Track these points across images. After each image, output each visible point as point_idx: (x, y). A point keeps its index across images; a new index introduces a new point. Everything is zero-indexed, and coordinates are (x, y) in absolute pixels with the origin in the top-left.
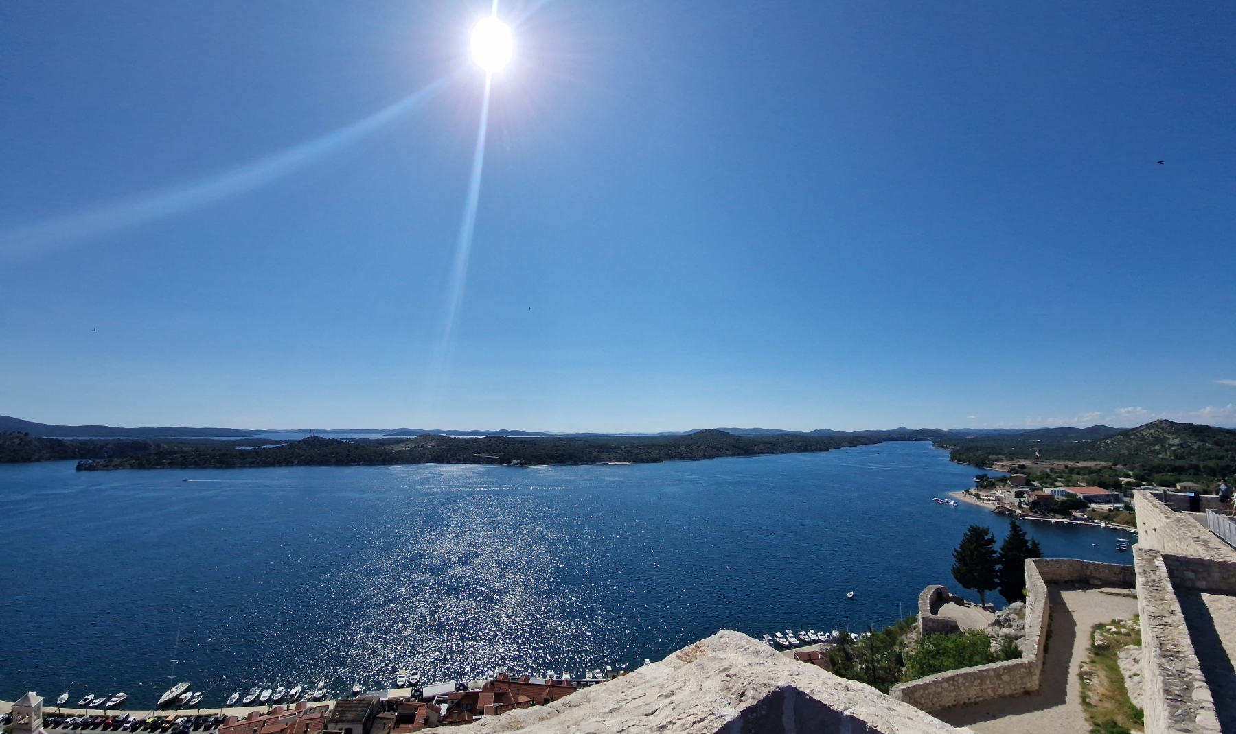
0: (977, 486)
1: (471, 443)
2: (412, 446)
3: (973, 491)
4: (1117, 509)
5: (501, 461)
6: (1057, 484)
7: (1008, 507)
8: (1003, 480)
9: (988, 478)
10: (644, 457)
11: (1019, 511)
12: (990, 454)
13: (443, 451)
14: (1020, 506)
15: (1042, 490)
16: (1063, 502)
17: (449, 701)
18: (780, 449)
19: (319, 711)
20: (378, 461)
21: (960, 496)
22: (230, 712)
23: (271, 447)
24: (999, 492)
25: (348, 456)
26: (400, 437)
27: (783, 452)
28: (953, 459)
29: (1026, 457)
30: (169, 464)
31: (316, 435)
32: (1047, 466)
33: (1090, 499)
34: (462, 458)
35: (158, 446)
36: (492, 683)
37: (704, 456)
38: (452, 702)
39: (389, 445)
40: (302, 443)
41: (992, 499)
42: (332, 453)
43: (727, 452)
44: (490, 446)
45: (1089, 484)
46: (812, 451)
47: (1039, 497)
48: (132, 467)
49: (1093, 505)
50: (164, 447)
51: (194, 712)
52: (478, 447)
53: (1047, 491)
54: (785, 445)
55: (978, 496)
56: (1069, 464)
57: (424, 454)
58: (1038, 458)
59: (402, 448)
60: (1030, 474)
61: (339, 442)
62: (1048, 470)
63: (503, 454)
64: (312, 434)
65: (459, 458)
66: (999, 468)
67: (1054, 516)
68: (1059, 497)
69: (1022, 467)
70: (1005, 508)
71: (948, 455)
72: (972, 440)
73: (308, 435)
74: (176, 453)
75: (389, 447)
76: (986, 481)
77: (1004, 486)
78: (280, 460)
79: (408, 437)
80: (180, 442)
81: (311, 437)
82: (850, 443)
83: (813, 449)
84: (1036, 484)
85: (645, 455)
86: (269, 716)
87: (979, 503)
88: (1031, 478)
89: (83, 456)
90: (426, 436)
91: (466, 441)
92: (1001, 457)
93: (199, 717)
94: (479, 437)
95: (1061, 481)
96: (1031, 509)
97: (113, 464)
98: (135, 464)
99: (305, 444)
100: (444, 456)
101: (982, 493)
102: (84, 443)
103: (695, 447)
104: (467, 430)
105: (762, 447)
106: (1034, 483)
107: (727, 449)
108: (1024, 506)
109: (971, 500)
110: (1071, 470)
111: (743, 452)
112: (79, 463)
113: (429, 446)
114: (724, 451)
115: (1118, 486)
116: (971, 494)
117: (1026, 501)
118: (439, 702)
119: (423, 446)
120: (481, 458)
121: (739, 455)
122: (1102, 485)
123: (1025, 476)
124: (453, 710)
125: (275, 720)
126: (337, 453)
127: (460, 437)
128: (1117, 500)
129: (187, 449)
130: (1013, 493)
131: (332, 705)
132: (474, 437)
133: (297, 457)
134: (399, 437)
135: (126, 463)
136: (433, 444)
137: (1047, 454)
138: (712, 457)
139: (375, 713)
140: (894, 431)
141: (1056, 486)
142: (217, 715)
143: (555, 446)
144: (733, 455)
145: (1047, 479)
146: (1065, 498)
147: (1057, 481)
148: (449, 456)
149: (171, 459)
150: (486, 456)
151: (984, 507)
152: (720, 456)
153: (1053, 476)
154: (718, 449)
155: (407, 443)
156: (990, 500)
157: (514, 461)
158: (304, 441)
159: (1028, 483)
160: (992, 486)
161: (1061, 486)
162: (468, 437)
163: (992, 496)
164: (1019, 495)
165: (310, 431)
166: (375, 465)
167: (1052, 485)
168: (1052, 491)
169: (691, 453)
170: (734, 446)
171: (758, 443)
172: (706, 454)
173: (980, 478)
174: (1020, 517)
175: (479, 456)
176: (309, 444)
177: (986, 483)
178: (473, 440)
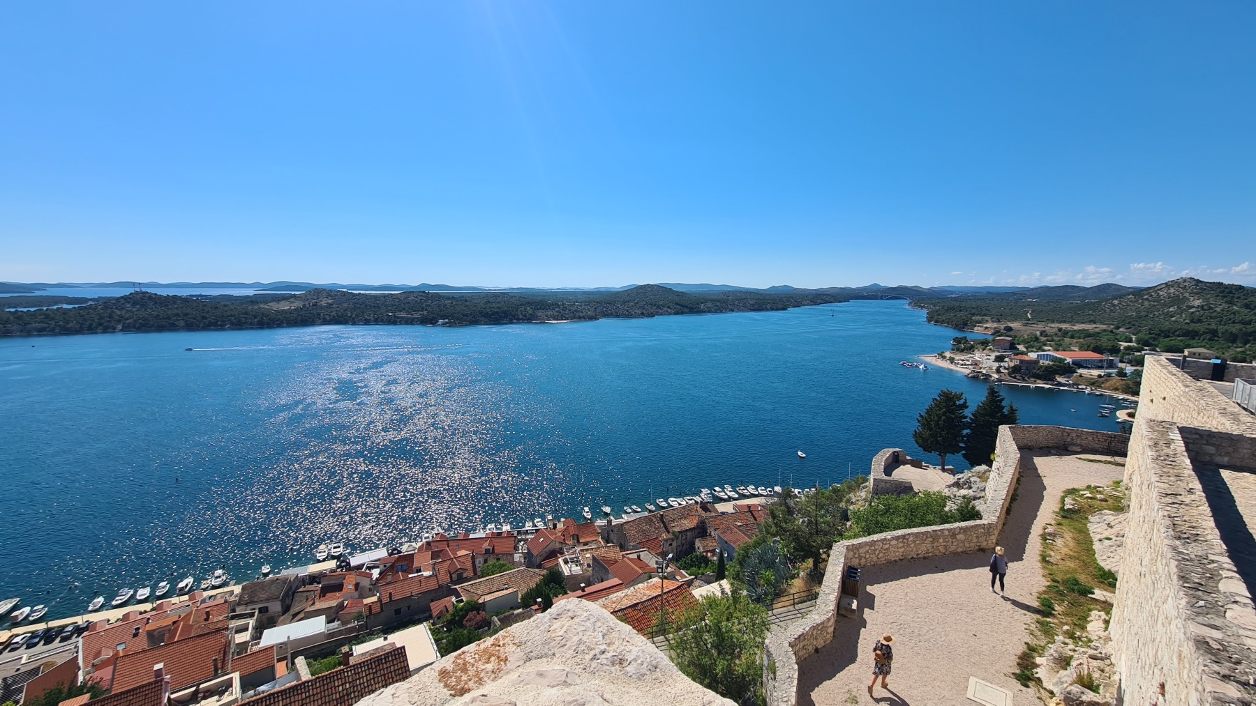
0: (953, 350)
1: (383, 299)
2: (299, 304)
3: (948, 354)
4: (1109, 375)
5: (424, 321)
6: (1046, 348)
7: (984, 372)
8: (984, 344)
9: (967, 341)
10: (581, 314)
11: (996, 376)
12: (973, 314)
13: (345, 310)
14: (998, 371)
15: (1026, 354)
16: (1048, 367)
17: (381, 566)
18: (730, 307)
19: (222, 597)
20: (251, 324)
21: (932, 360)
22: (94, 617)
23: (71, 307)
24: (977, 356)
25: (204, 318)
26: (281, 293)
27: (733, 311)
28: (929, 320)
29: (1015, 318)
31: (144, 290)
32: (1037, 329)
33: (1079, 364)
34: (372, 319)
36: (428, 543)
37: (643, 314)
38: (385, 566)
39: (266, 302)
40: (122, 301)
41: (967, 363)
42: (177, 315)
43: (669, 310)
44: (409, 303)
45: (1082, 348)
46: (767, 310)
47: (1022, 361)
49: (1080, 371)
51: (41, 627)
52: (392, 305)
53: (1033, 356)
54: (736, 303)
55: (952, 360)
56: (1064, 326)
57: (319, 315)
58: (1029, 320)
59: (285, 306)
60: (1015, 337)
61: (186, 300)
62: (1038, 333)
63: (425, 313)
64: (138, 290)
65: (368, 318)
66: (980, 331)
67: (1035, 381)
68: (1044, 362)
69: (1009, 329)
70: (981, 372)
71: (925, 315)
72: (955, 299)
73: (132, 290)
75: (266, 306)
76: (964, 344)
77: (983, 350)
78: (91, 325)
79: (293, 293)
81: (137, 293)
82: (811, 301)
83: (768, 307)
84: (1021, 348)
85: (582, 312)
86: (154, 613)
87: (952, 367)
88: (1016, 342)
90: (317, 292)
91: (376, 297)
92: (986, 318)
93: (49, 630)
94: (393, 293)
95: (1050, 346)
96: (1009, 374)
99: (129, 302)
100: (346, 316)
101: (958, 357)
103: (631, 304)
104: (377, 283)
105: (709, 305)
106: (1018, 346)
107: (669, 307)
108: (1002, 371)
109: (945, 364)
110: (1065, 333)
111: (686, 310)
113: (324, 303)
114: (665, 309)
115: (1115, 350)
116: (944, 358)
117: (1006, 365)
118: (370, 568)
119: (315, 305)
120: (398, 318)
121: (683, 313)
122: (1097, 350)
123: (1010, 339)
124: (387, 573)
125: (164, 614)
126: (186, 315)
127: (367, 292)
128: (1111, 365)
130: (993, 356)
131: (237, 589)
132: (387, 292)
133: (119, 321)
134: (279, 293)
136: (330, 301)
137: (1039, 316)
138: (652, 315)
139: (294, 588)
140: (865, 288)
141: (1044, 351)
142: (76, 623)
143: (489, 302)
144: (676, 313)
145: (1034, 343)
146: (1051, 363)
147: (1045, 345)
148: (354, 316)
150: (403, 314)
151: (957, 371)
152: (661, 314)
153: (1043, 339)
154: (658, 307)
155: (292, 300)
156: (965, 365)
157: (441, 321)
158: (125, 298)
159: (1012, 347)
160: (970, 349)
161: (1049, 350)
162: (378, 292)
163: (968, 361)
164: (999, 359)
165: (134, 284)
166: (247, 329)
167: (1040, 349)
168: (1038, 355)
169: (628, 311)
170: (677, 304)
171: (705, 301)
172: (644, 312)
173: (958, 341)
174: (996, 382)
175: (395, 316)
176: (135, 304)
177: (963, 346)
178: (385, 296)
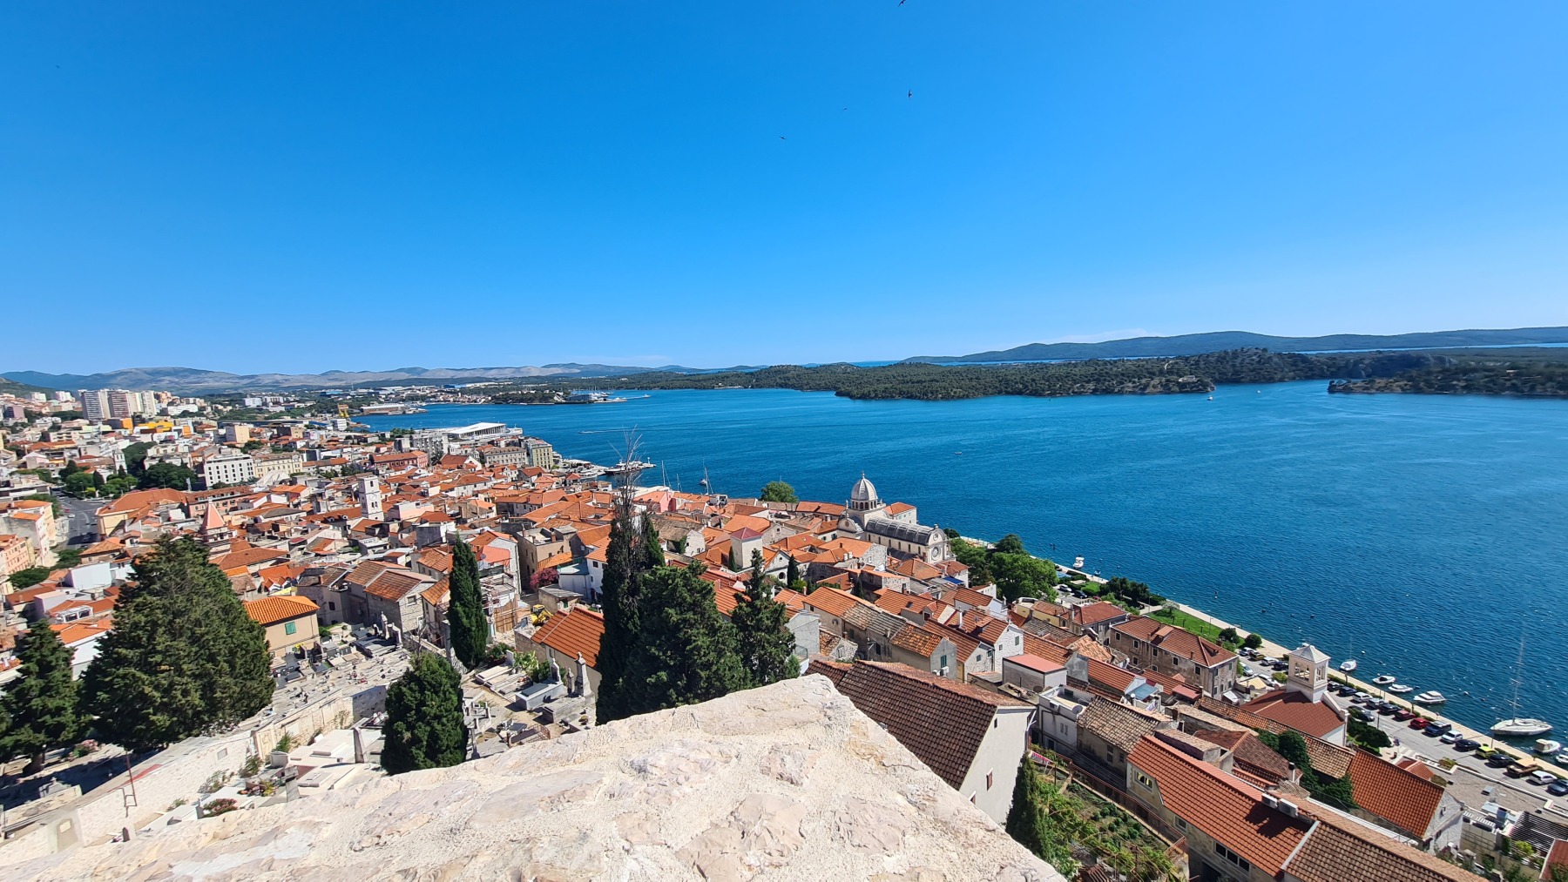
30: (1464, 388)
35: (1441, 360)
48: (1404, 391)
50: (1450, 362)
74: (1474, 370)
80: (1481, 354)
89: (1333, 375)
97: (1377, 386)
98: (1408, 387)
102: (1332, 358)
112: (1331, 383)
129: (1492, 364)
135: (1394, 385)
149: (1466, 380)
